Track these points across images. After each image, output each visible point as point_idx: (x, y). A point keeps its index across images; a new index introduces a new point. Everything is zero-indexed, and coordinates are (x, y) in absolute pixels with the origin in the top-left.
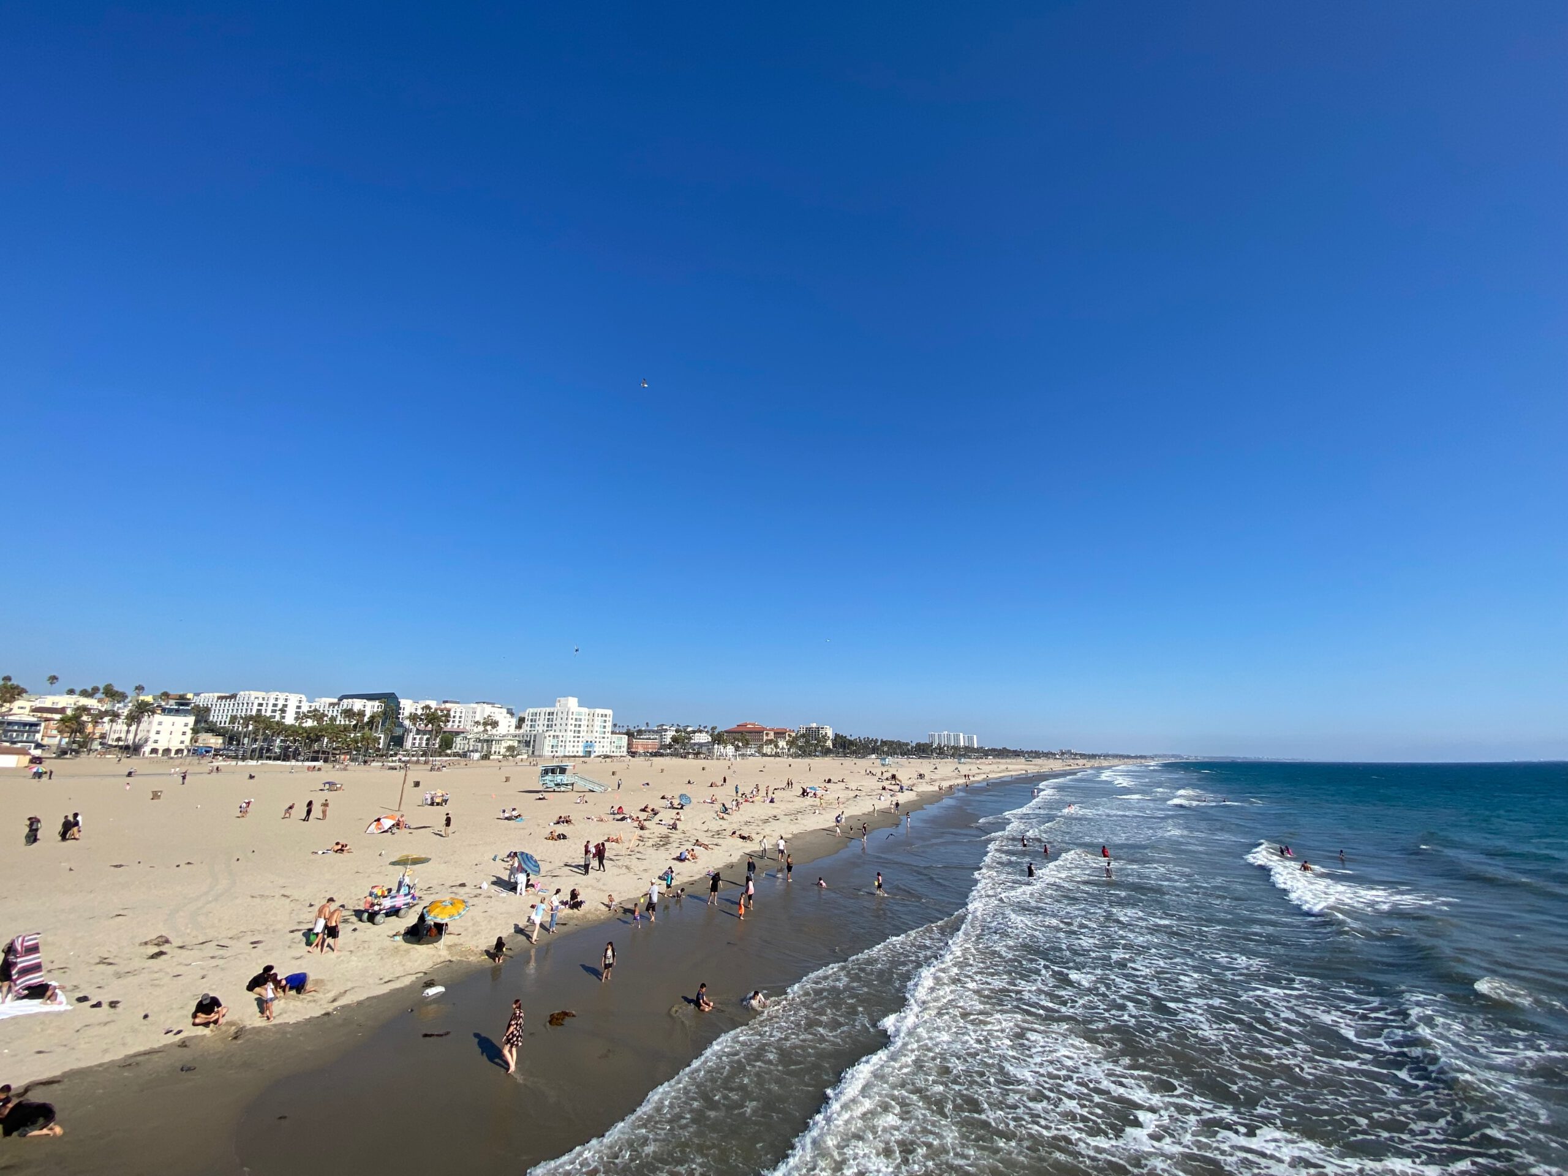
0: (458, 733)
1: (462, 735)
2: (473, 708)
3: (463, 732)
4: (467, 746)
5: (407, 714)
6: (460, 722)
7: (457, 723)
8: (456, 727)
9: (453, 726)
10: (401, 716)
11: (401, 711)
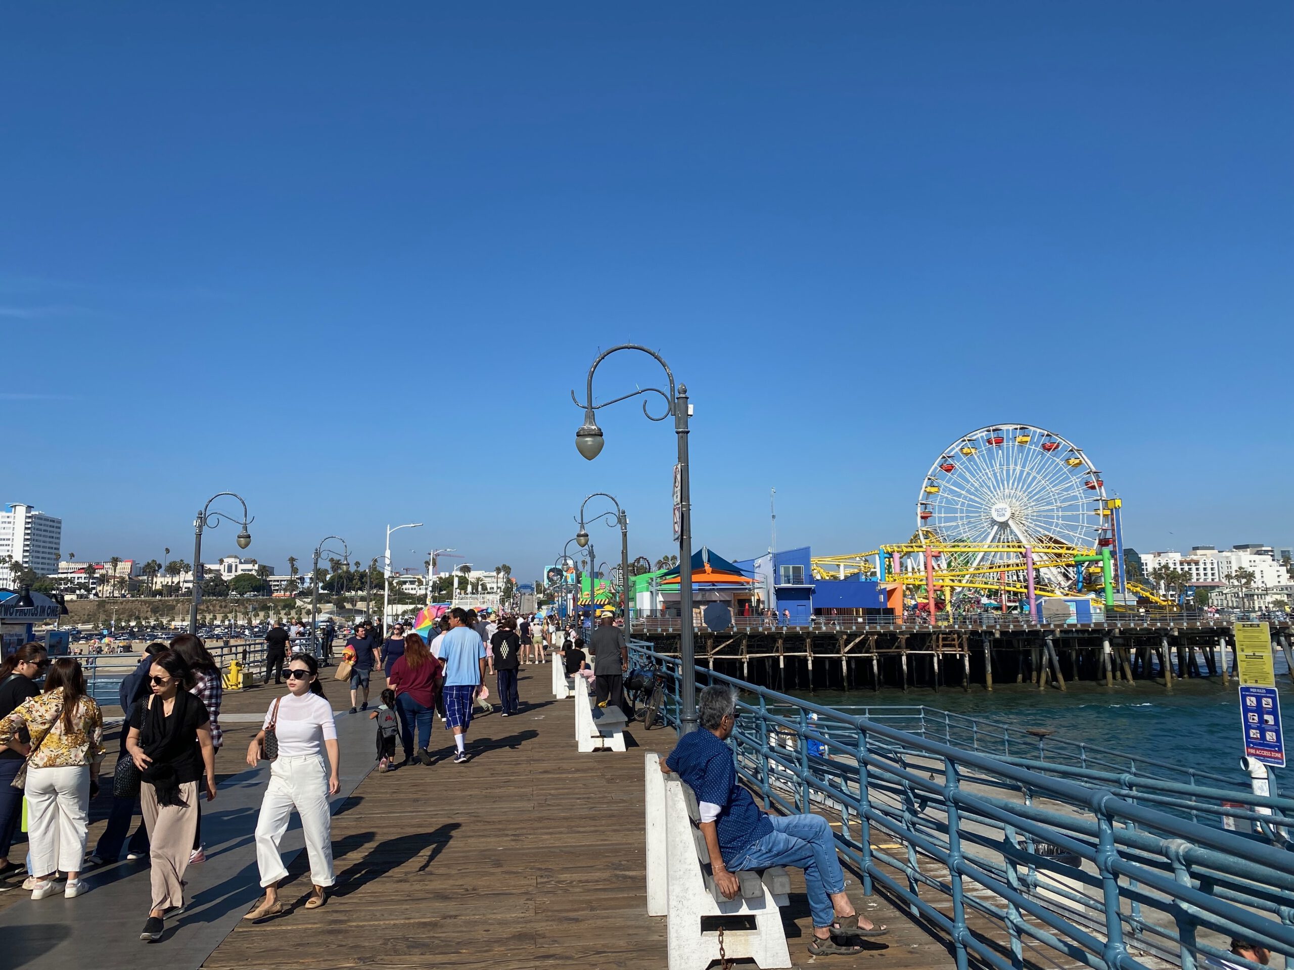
0: (1213, 588)
1: (1217, 590)
2: (1227, 557)
3: (1218, 587)
4: (1225, 602)
5: (1150, 570)
6: (1213, 574)
7: (1210, 577)
8: (1209, 580)
9: (1205, 580)
10: (1145, 572)
11: (1144, 567)
